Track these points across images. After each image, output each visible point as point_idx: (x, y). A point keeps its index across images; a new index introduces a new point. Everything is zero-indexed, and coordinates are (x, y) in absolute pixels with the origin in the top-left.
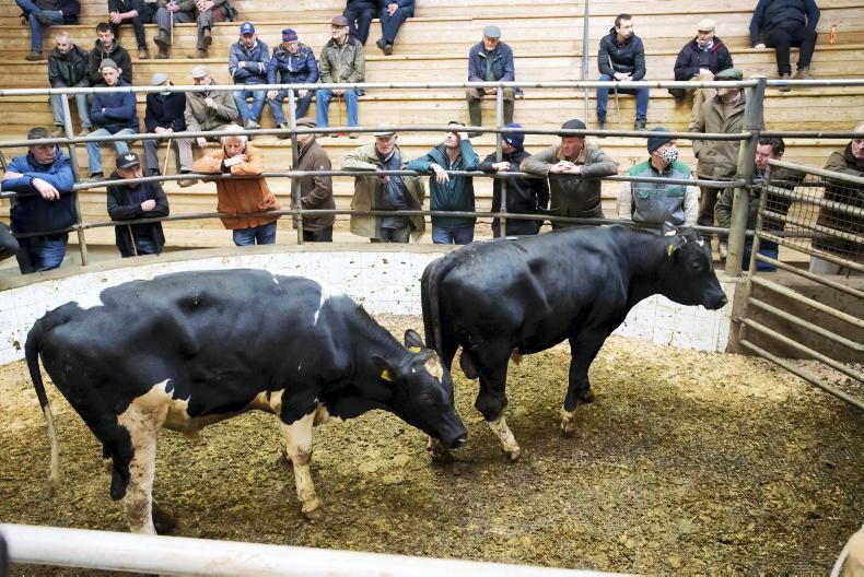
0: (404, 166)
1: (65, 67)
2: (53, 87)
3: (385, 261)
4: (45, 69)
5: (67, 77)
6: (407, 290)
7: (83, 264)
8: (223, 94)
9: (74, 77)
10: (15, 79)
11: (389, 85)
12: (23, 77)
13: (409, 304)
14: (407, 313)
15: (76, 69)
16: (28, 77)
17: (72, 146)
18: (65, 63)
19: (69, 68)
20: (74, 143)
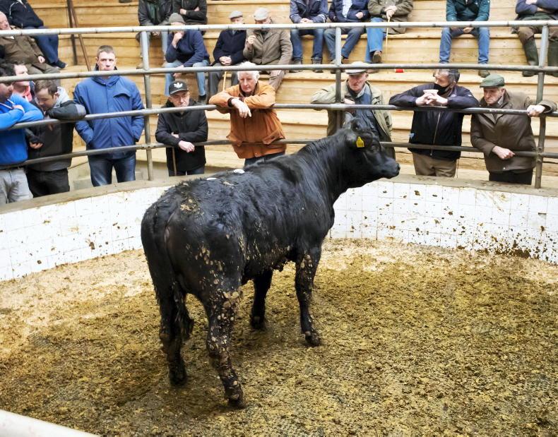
0: (375, 100)
1: (153, 9)
2: (141, 25)
3: (417, 193)
4: (136, 10)
5: (153, 17)
6: (437, 222)
7: (149, 180)
8: (279, 32)
9: (159, 17)
10: (110, 19)
11: (431, 24)
12: (116, 17)
13: (438, 236)
14: (436, 244)
15: (160, 11)
16: (120, 17)
17: (147, 76)
18: (152, 5)
19: (156, 10)
20: (150, 74)
